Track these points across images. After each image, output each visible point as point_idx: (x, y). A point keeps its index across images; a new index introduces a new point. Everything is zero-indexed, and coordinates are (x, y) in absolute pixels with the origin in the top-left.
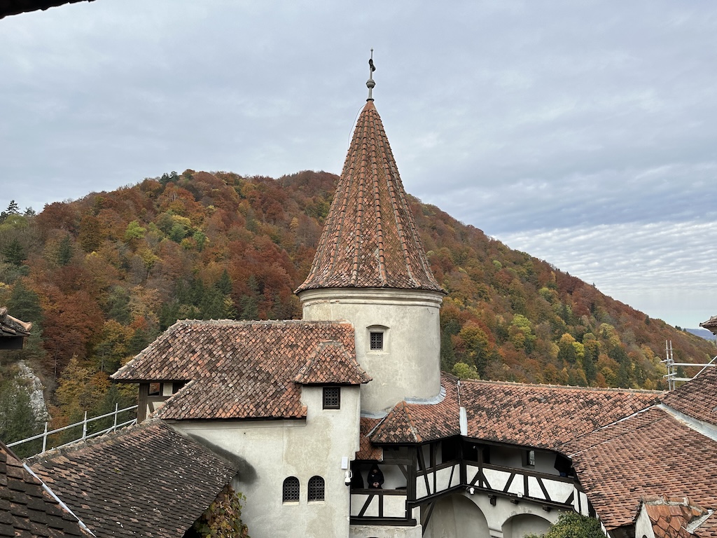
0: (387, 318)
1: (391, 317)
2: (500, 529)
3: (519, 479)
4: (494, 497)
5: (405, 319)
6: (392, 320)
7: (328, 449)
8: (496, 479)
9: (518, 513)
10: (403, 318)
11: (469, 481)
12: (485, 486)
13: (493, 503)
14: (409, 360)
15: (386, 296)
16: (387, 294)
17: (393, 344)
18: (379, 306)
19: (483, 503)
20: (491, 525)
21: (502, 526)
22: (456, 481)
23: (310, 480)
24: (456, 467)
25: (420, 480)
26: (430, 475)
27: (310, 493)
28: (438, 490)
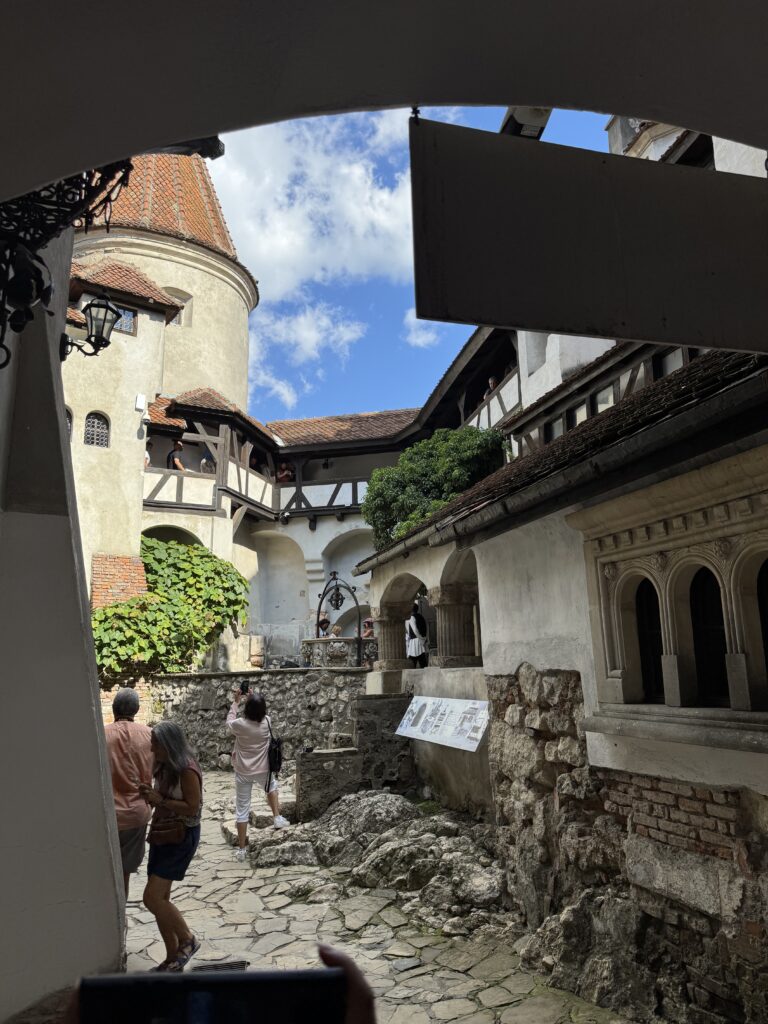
0: (189, 283)
1: (195, 283)
2: (319, 556)
3: (347, 488)
4: (315, 517)
5: (212, 292)
6: (195, 288)
7: (117, 381)
8: (317, 495)
9: (343, 532)
10: (210, 289)
11: (283, 507)
12: (303, 506)
13: (313, 527)
14: (216, 342)
15: (190, 254)
16: (190, 252)
17: (195, 317)
18: (179, 266)
19: (298, 532)
20: (308, 556)
21: (323, 554)
22: (268, 502)
23: (89, 416)
24: (270, 487)
25: (232, 467)
26: (243, 472)
27: (87, 433)
28: (250, 496)
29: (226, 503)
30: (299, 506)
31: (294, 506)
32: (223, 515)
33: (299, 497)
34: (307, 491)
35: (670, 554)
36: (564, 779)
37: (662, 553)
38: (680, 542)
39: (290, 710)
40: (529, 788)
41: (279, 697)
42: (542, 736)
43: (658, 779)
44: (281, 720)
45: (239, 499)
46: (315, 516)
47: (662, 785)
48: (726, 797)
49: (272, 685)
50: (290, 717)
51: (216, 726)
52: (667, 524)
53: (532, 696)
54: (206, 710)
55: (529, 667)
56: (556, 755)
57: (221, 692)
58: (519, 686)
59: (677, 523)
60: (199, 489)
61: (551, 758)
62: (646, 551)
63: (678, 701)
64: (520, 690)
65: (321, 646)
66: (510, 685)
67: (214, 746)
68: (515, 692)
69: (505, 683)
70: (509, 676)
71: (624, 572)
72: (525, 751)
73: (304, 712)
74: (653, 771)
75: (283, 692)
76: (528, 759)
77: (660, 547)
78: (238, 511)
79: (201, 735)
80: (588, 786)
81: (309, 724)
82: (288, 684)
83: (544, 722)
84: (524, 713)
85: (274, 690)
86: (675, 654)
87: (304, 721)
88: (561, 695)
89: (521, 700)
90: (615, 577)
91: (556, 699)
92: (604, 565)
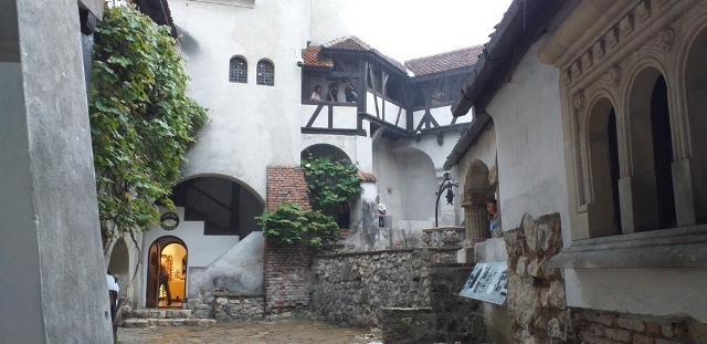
4: (442, 135)
7: (278, 34)
8: (444, 114)
11: (415, 128)
13: (440, 142)
19: (429, 147)
20: (436, 165)
22: (402, 124)
23: (259, 63)
24: (403, 111)
25: (370, 96)
26: (380, 100)
27: (258, 77)
28: (387, 120)
29: (366, 125)
30: (428, 125)
31: (424, 127)
32: (365, 135)
33: (428, 118)
34: (434, 112)
35: (622, 65)
36: (554, 323)
37: (616, 65)
38: (629, 46)
39: (402, 281)
40: (532, 334)
41: (395, 271)
42: (540, 282)
43: (617, 315)
44: (396, 288)
45: (377, 123)
46: (442, 133)
47: (620, 322)
48: (673, 329)
49: (389, 262)
50: (402, 287)
51: (352, 294)
52: (616, 29)
53: (532, 246)
54: (346, 281)
55: (530, 217)
56: (549, 301)
57: (355, 267)
58: (524, 238)
59: (624, 24)
60: (345, 116)
61: (545, 304)
62: (603, 67)
63: (632, 227)
64: (525, 242)
65: (437, 234)
66: (519, 237)
67: (351, 310)
68: (522, 244)
69: (514, 235)
70: (517, 229)
71: (590, 97)
72: (528, 299)
73: (413, 283)
74: (611, 306)
75: (397, 267)
76: (530, 306)
77: (613, 60)
78: (377, 132)
79: (343, 300)
80: (569, 328)
81: (415, 292)
82: (400, 260)
83: (540, 270)
84: (528, 263)
85: (391, 265)
86: (630, 175)
87: (412, 290)
88: (551, 241)
89: (526, 251)
90: (582, 107)
91: (546, 246)
92: (575, 95)
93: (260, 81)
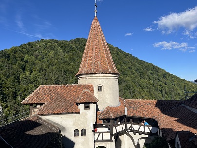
3: (142, 127)
6: (104, 83)
7: (87, 121)
8: (136, 127)
10: (107, 82)
11: (128, 128)
13: (135, 134)
14: (110, 94)
15: (102, 76)
17: (105, 90)
18: (100, 79)
22: (124, 129)
23: (82, 130)
24: (124, 124)
25: (114, 128)
26: (117, 127)
28: (119, 131)
29: (113, 138)
30: (131, 129)
32: (112, 141)
34: (133, 125)
60: (107, 136)
93: (82, 135)
